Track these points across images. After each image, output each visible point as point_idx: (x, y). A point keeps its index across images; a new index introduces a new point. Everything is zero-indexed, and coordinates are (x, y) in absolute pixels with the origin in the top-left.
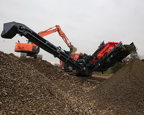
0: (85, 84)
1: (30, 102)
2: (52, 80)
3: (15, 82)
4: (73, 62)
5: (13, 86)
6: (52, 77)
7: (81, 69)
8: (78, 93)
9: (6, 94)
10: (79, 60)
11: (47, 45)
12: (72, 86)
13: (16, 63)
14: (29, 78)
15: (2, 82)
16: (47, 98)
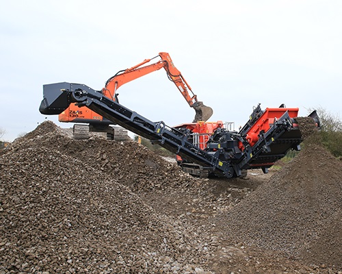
0: (221, 199)
1: (106, 236)
2: (151, 189)
3: (79, 206)
4: (194, 151)
5: (78, 212)
6: (150, 182)
7: (212, 166)
8: (199, 218)
9: (70, 225)
10: (210, 146)
11: (135, 122)
12: (193, 204)
13: (77, 169)
14: (101, 195)
15: (61, 206)
16: (135, 230)
